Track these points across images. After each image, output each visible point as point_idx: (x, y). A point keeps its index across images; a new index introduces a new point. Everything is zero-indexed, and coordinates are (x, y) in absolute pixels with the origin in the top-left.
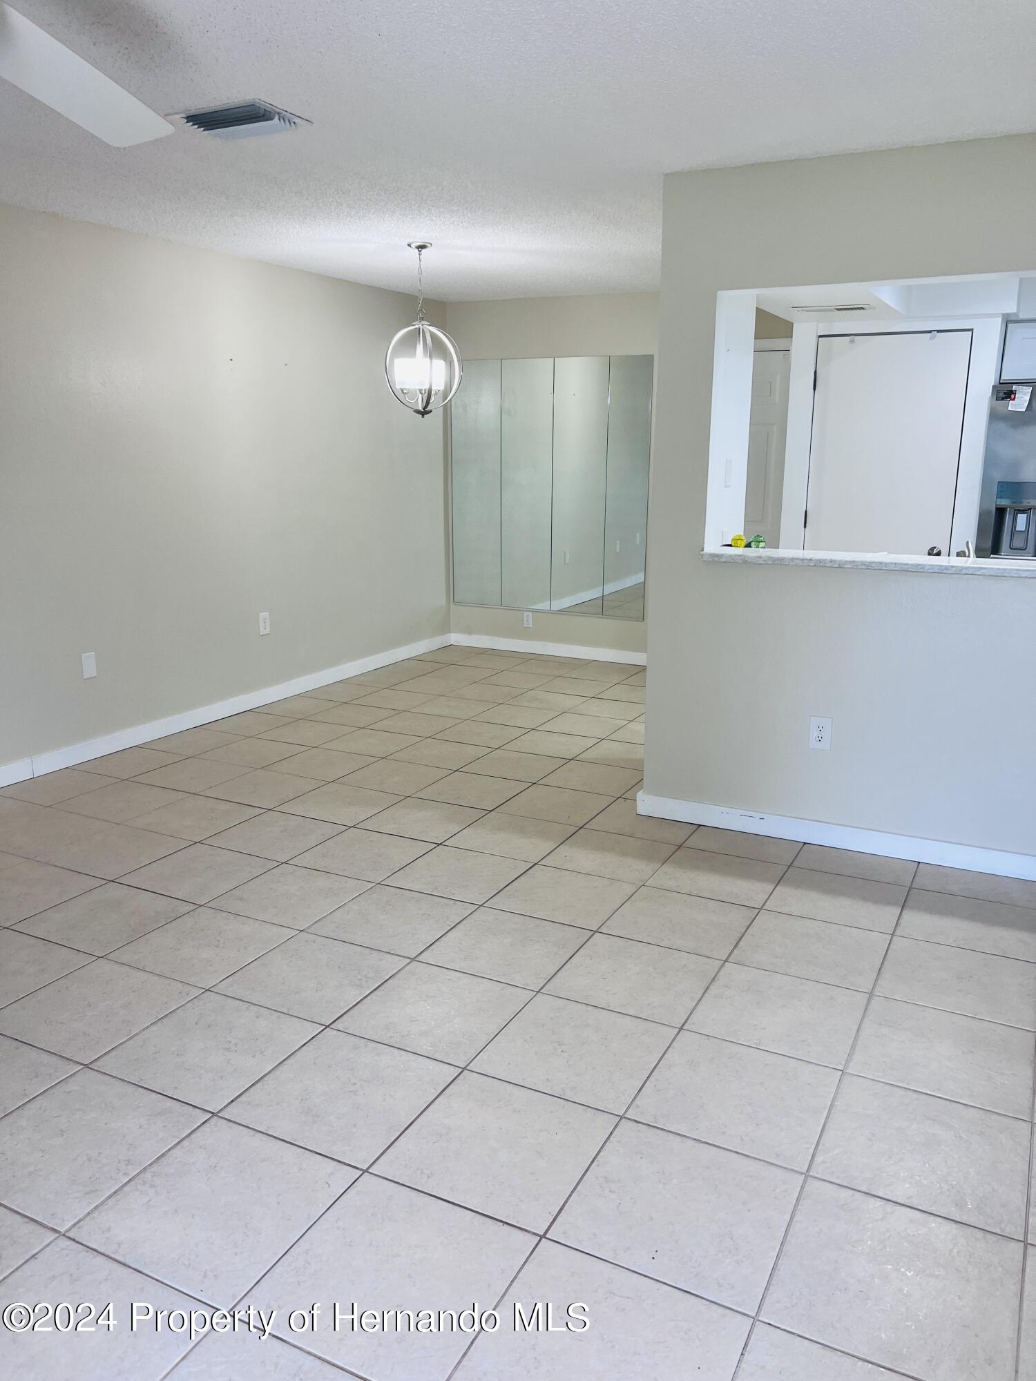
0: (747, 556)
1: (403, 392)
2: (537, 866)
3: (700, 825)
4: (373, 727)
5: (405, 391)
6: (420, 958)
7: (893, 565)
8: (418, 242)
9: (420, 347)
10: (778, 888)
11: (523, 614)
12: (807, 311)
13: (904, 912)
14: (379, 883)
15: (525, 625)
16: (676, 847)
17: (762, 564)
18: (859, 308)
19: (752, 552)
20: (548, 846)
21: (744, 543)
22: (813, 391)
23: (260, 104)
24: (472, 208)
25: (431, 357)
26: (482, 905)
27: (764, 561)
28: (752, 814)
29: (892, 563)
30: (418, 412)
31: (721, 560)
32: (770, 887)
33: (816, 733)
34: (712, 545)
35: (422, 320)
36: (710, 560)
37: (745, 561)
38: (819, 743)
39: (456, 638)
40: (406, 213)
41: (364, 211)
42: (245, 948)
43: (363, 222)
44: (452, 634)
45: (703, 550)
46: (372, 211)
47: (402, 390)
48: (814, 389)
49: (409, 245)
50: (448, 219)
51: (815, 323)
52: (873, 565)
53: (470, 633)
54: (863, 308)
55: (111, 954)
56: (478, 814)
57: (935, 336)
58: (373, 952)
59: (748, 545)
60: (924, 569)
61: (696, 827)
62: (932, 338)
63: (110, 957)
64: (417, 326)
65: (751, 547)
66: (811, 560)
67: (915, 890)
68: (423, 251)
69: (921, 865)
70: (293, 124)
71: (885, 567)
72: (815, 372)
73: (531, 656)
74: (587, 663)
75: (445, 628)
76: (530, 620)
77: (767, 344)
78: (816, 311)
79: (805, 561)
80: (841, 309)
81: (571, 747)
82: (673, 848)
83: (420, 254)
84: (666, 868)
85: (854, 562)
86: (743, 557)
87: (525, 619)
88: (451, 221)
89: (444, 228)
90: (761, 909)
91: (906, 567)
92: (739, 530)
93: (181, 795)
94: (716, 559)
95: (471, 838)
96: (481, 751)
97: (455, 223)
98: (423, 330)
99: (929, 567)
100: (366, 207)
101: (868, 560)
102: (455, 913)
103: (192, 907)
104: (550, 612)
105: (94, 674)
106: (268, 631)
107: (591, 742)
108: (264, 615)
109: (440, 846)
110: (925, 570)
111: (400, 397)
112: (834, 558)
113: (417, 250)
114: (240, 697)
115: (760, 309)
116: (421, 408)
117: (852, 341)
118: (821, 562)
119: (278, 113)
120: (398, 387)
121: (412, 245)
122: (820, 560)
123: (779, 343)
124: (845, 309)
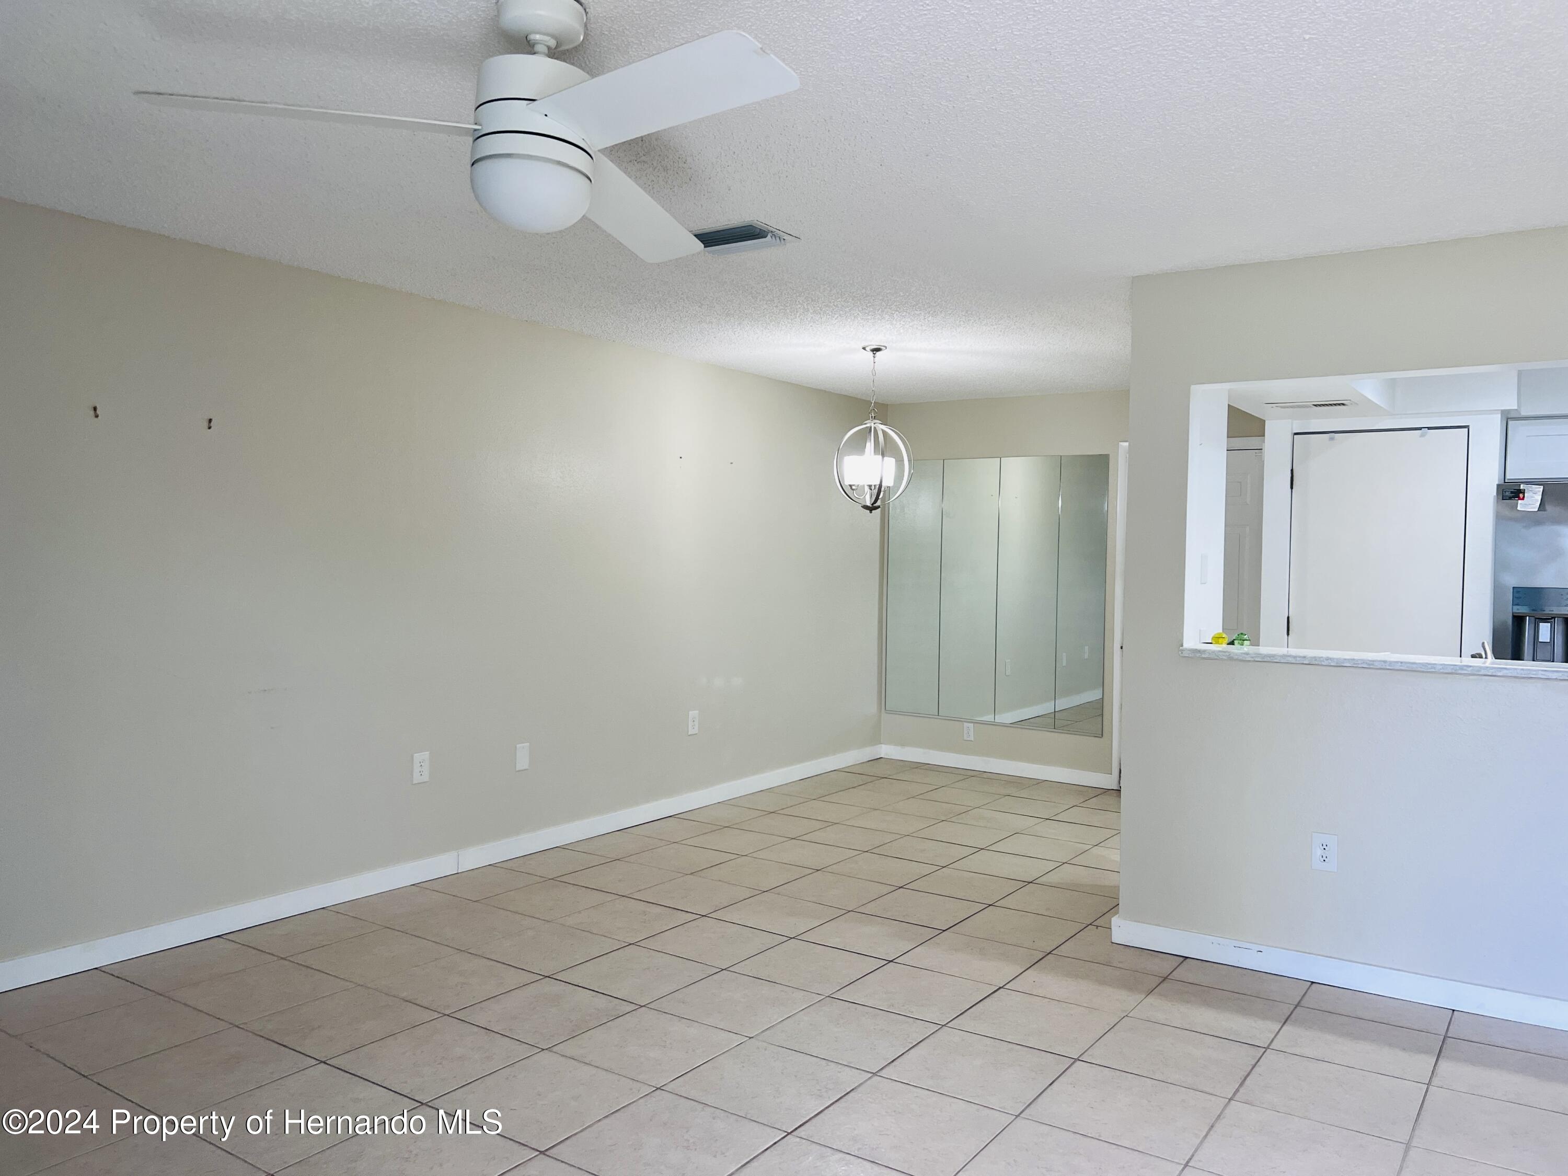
0: (1233, 653)
1: (851, 488)
2: (1002, 990)
3: (1187, 958)
4: (804, 838)
5: (853, 487)
6: (882, 1073)
7: (1400, 664)
8: (873, 345)
9: (870, 446)
10: (1285, 1028)
11: (963, 724)
12: (1282, 407)
13: (1440, 1062)
14: (829, 996)
15: (965, 738)
16: (1161, 979)
17: (1249, 661)
18: (1339, 404)
19: (1236, 649)
20: (1011, 970)
21: (1226, 641)
22: (1290, 490)
23: (756, 224)
24: (935, 312)
25: (883, 455)
26: (945, 1025)
27: (1253, 657)
28: (1248, 945)
29: (1397, 662)
30: (866, 507)
31: (1203, 656)
32: (1276, 1027)
33: (1319, 852)
34: (1191, 641)
35: (874, 419)
36: (1190, 655)
37: (1231, 658)
38: (1324, 863)
39: (887, 751)
40: (869, 317)
41: (828, 317)
42: (694, 1051)
43: (823, 327)
44: (883, 745)
45: (1182, 646)
46: (836, 316)
47: (851, 486)
48: (1292, 488)
49: (864, 348)
50: (908, 323)
51: (1290, 420)
52: (1376, 664)
53: (903, 745)
54: (1343, 404)
55: (555, 1047)
56: (930, 933)
57: (1426, 433)
58: (830, 1063)
59: (1232, 643)
60: (1434, 668)
61: (1182, 959)
62: (1422, 436)
63: (555, 1049)
64: (868, 425)
65: (1233, 644)
66: (1304, 657)
67: (1449, 1039)
68: (878, 354)
69: (1455, 1012)
70: (782, 241)
71: (1389, 666)
72: (1292, 470)
73: (974, 773)
74: (1039, 783)
75: (875, 740)
76: (972, 733)
77: (1239, 442)
78: (1291, 407)
79: (1298, 659)
80: (1320, 405)
81: (1031, 870)
82: (1159, 980)
83: (874, 357)
84: (1151, 999)
85: (1354, 659)
86: (1228, 654)
87: (965, 732)
88: (911, 324)
89: (902, 331)
90: (1267, 1048)
91: (1414, 666)
92: (1217, 627)
93: (610, 897)
94: (1198, 655)
95: (928, 956)
96: (928, 869)
97: (915, 326)
98: (875, 428)
99: (1441, 667)
100: (830, 313)
101: (1370, 659)
102: (917, 1032)
103: (633, 1007)
104: (993, 724)
105: (526, 767)
106: (696, 731)
107: (1052, 865)
108: (694, 713)
109: (891, 963)
110: (1437, 670)
111: (849, 492)
112: (1331, 656)
113: (872, 353)
114: (663, 801)
115: (1232, 406)
116: (868, 504)
117: (1332, 439)
118: (1316, 660)
119: (772, 232)
120: (847, 482)
121: (867, 348)
122: (1315, 657)
123: (1253, 442)
124: (1323, 405)
